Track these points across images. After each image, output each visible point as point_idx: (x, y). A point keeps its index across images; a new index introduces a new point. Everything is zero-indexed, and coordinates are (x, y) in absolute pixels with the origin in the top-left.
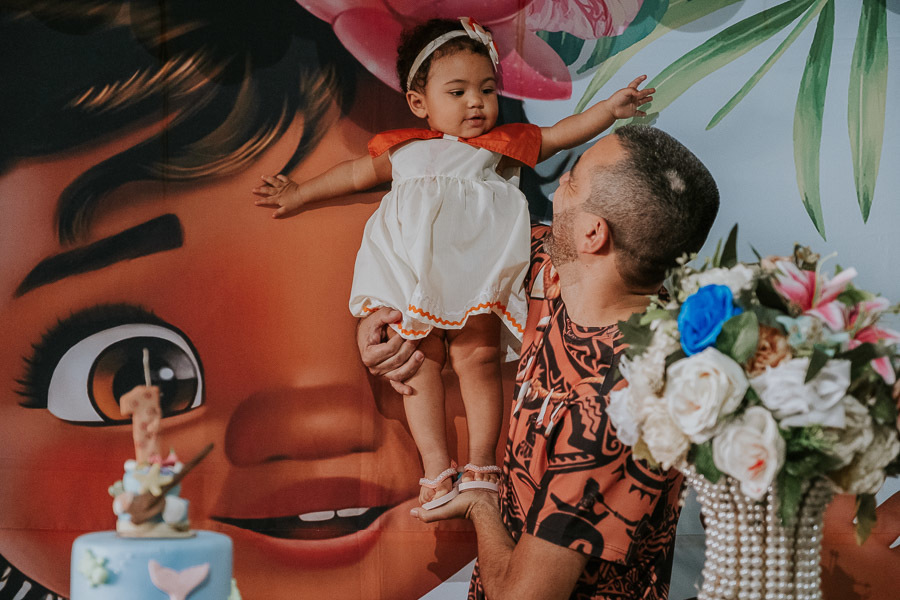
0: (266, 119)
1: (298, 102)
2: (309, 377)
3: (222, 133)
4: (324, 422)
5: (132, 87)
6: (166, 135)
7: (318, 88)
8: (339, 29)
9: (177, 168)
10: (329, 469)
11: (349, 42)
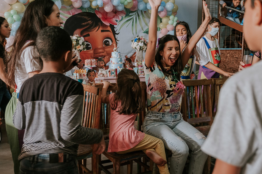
0: (96, 26)
1: (98, 25)
2: (99, 47)
3: (92, 27)
4: (101, 51)
5: (86, 23)
6: (88, 27)
7: (100, 24)
8: (101, 19)
9: (89, 30)
10: (101, 54)
11: (102, 20)
